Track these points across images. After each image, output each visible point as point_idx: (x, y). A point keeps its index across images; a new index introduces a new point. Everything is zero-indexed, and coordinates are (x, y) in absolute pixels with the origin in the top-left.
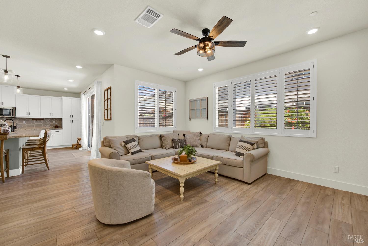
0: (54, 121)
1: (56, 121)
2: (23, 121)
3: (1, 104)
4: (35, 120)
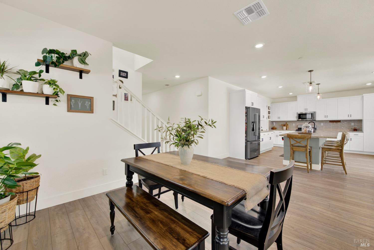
0: (352, 123)
1: (354, 123)
2: (322, 123)
3: (306, 110)
4: (332, 122)
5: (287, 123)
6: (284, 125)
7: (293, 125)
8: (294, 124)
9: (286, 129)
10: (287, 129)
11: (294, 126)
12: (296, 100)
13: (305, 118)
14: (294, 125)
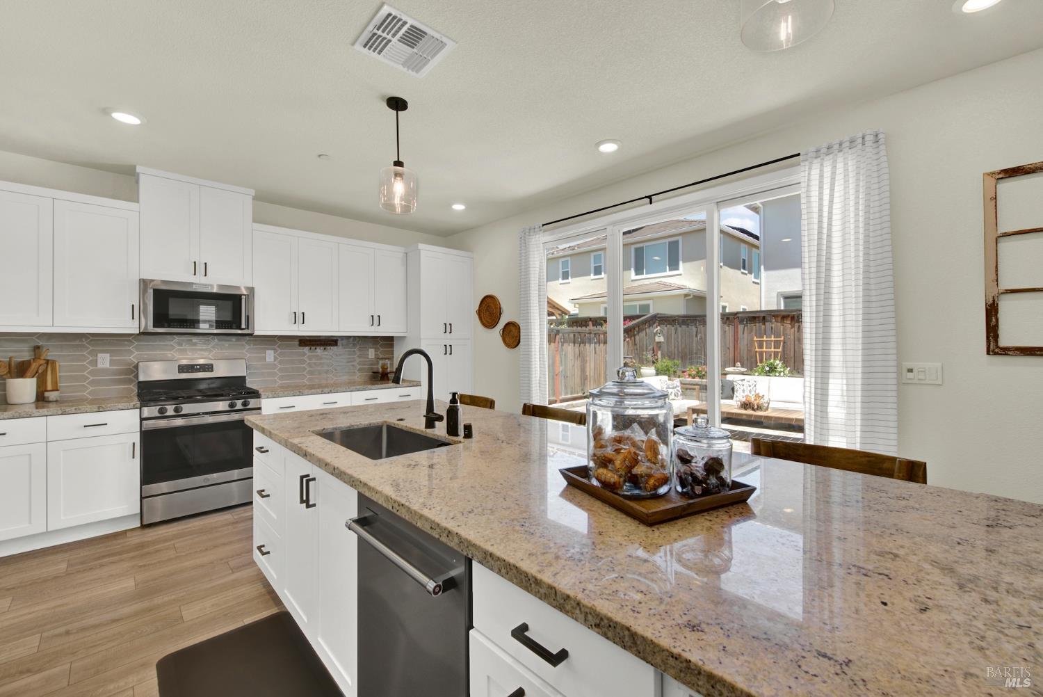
0: (369, 350)
1: (376, 349)
2: (268, 352)
3: (201, 269)
4: (313, 345)
5: (51, 355)
6: (21, 370)
7: (95, 363)
8: (107, 356)
9: (41, 399)
10: (52, 395)
11: (104, 371)
12: (133, 196)
13: (189, 317)
14: (104, 361)
